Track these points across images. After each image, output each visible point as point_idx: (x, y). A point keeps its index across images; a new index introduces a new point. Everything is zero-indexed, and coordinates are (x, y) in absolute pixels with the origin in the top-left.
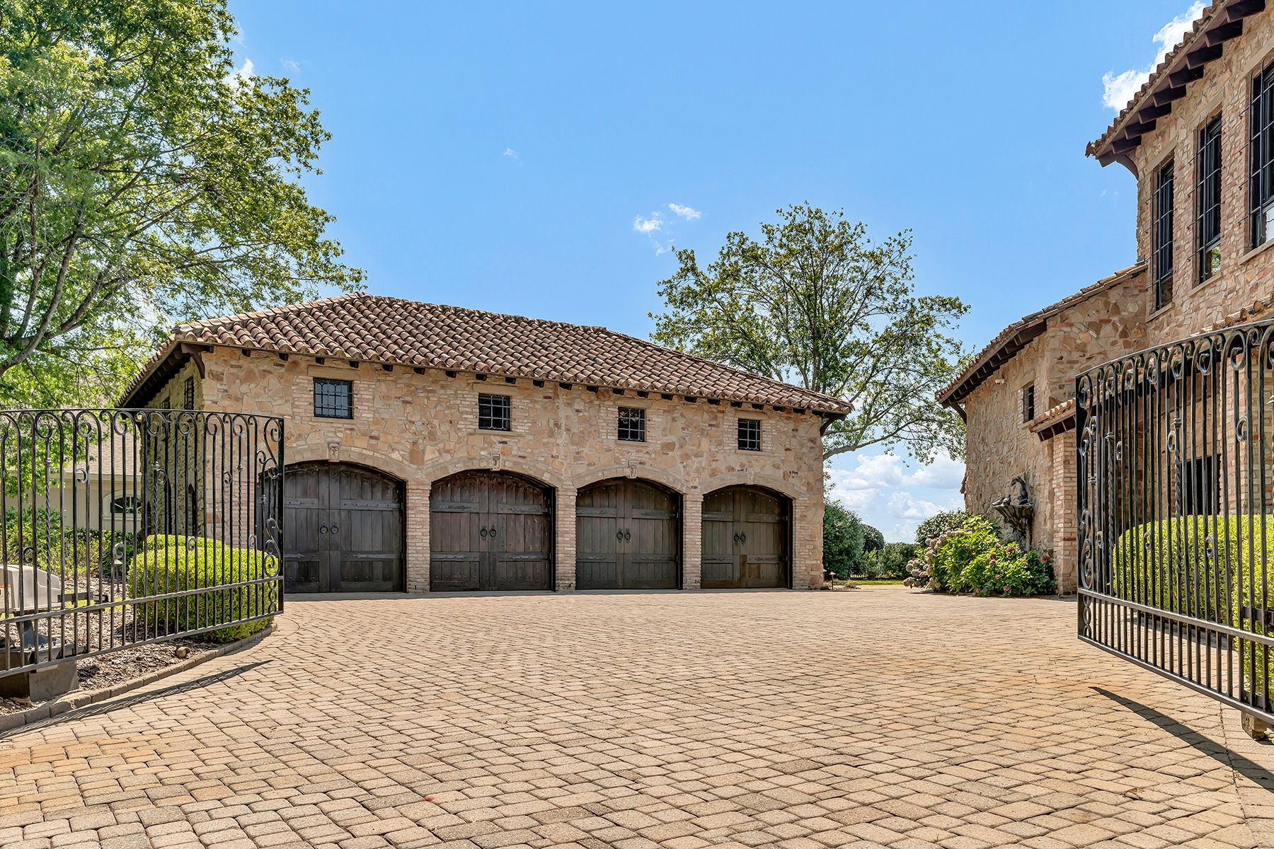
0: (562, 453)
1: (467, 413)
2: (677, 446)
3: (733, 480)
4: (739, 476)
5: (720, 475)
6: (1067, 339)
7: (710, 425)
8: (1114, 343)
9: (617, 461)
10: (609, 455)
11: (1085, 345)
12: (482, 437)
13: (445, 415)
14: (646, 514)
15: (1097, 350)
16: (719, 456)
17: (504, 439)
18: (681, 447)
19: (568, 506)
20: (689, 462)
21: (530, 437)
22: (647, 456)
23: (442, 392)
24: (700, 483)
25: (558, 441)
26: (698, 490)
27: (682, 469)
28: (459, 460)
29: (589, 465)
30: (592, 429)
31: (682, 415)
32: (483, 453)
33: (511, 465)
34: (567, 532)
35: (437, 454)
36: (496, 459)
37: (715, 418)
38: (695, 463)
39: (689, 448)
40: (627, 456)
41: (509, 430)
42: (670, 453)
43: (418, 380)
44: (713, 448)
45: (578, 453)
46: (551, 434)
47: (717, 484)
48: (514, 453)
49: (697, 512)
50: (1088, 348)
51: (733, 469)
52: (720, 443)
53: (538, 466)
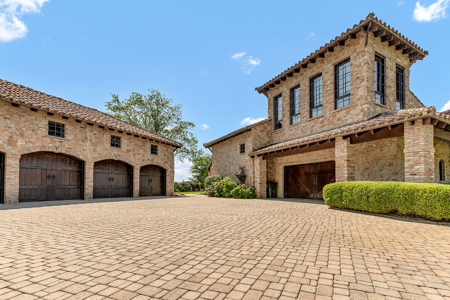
0: (88, 149)
1: (42, 128)
2: (132, 151)
3: (149, 163)
4: (151, 162)
5: (145, 161)
7: (142, 145)
8: (265, 136)
9: (110, 154)
10: (107, 151)
11: (260, 135)
12: (50, 139)
13: (30, 127)
14: (120, 172)
16: (145, 155)
17: (61, 141)
18: (133, 151)
19: (90, 168)
20: (136, 156)
21: (74, 141)
22: (121, 153)
23: (28, 117)
24: (139, 163)
25: (86, 144)
26: (138, 165)
27: (133, 158)
28: (37, 147)
29: (99, 154)
30: (101, 142)
31: (133, 141)
32: (50, 145)
33: (65, 151)
34: (90, 178)
35: (24, 143)
36: (57, 148)
37: (144, 143)
38: (138, 157)
39: (136, 152)
40: (114, 152)
41: (63, 137)
42: (129, 153)
43: (13, 109)
44: (143, 153)
45: (95, 149)
46: (83, 141)
47: (145, 164)
48: (66, 146)
49: (138, 172)
51: (149, 160)
52: (145, 151)
53: (77, 152)
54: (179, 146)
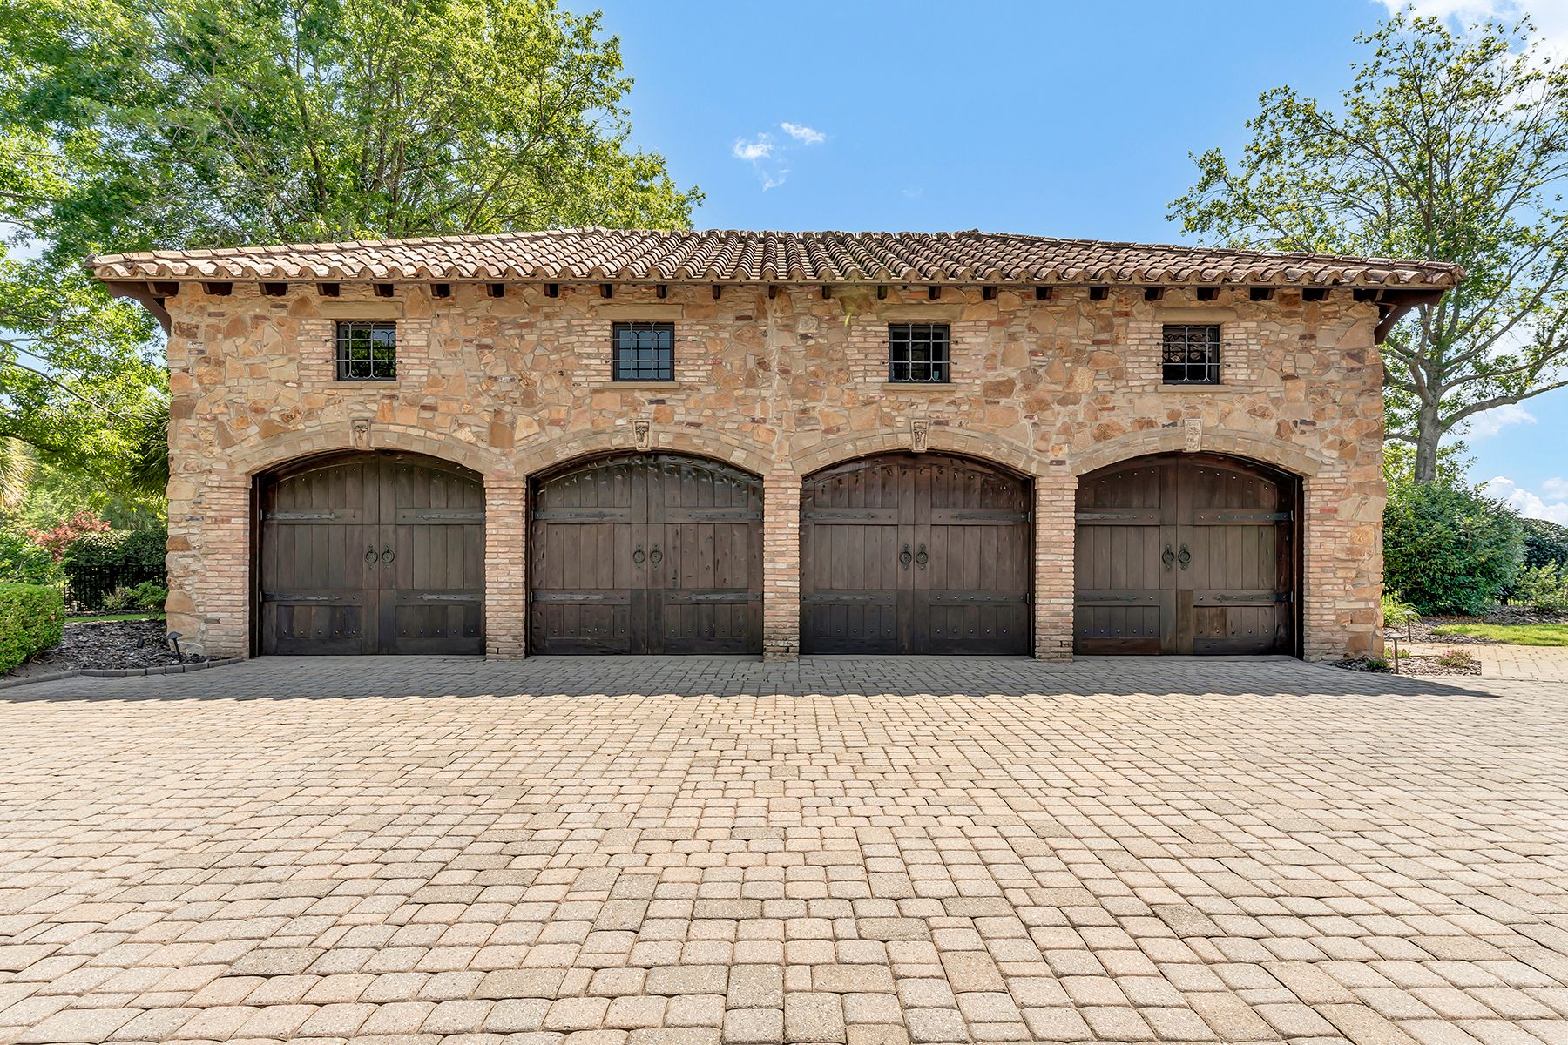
0: (772, 413)
1: (589, 356)
2: (1019, 385)
3: (1152, 444)
4: (1165, 437)
5: (1120, 438)
7: (1096, 342)
9: (887, 421)
10: (869, 411)
12: (617, 396)
13: (551, 363)
14: (962, 517)
16: (1119, 400)
17: (660, 396)
18: (1027, 387)
19: (783, 507)
20: (1048, 414)
21: (711, 389)
22: (953, 408)
23: (546, 324)
24: (1072, 455)
25: (765, 393)
26: (1067, 468)
27: (1030, 430)
28: (576, 436)
29: (828, 431)
30: (835, 367)
31: (1030, 328)
32: (620, 422)
33: (670, 439)
34: (781, 554)
35: (536, 428)
36: (642, 431)
37: (1109, 327)
38: (1060, 416)
39: (1045, 388)
40: (908, 411)
41: (671, 379)
42: (1003, 401)
44: (1102, 386)
45: (804, 411)
46: (751, 381)
47: (1111, 453)
48: (677, 418)
49: (1065, 509)
51: (1151, 424)
52: (1118, 375)
53: (724, 438)
54: (1416, 285)
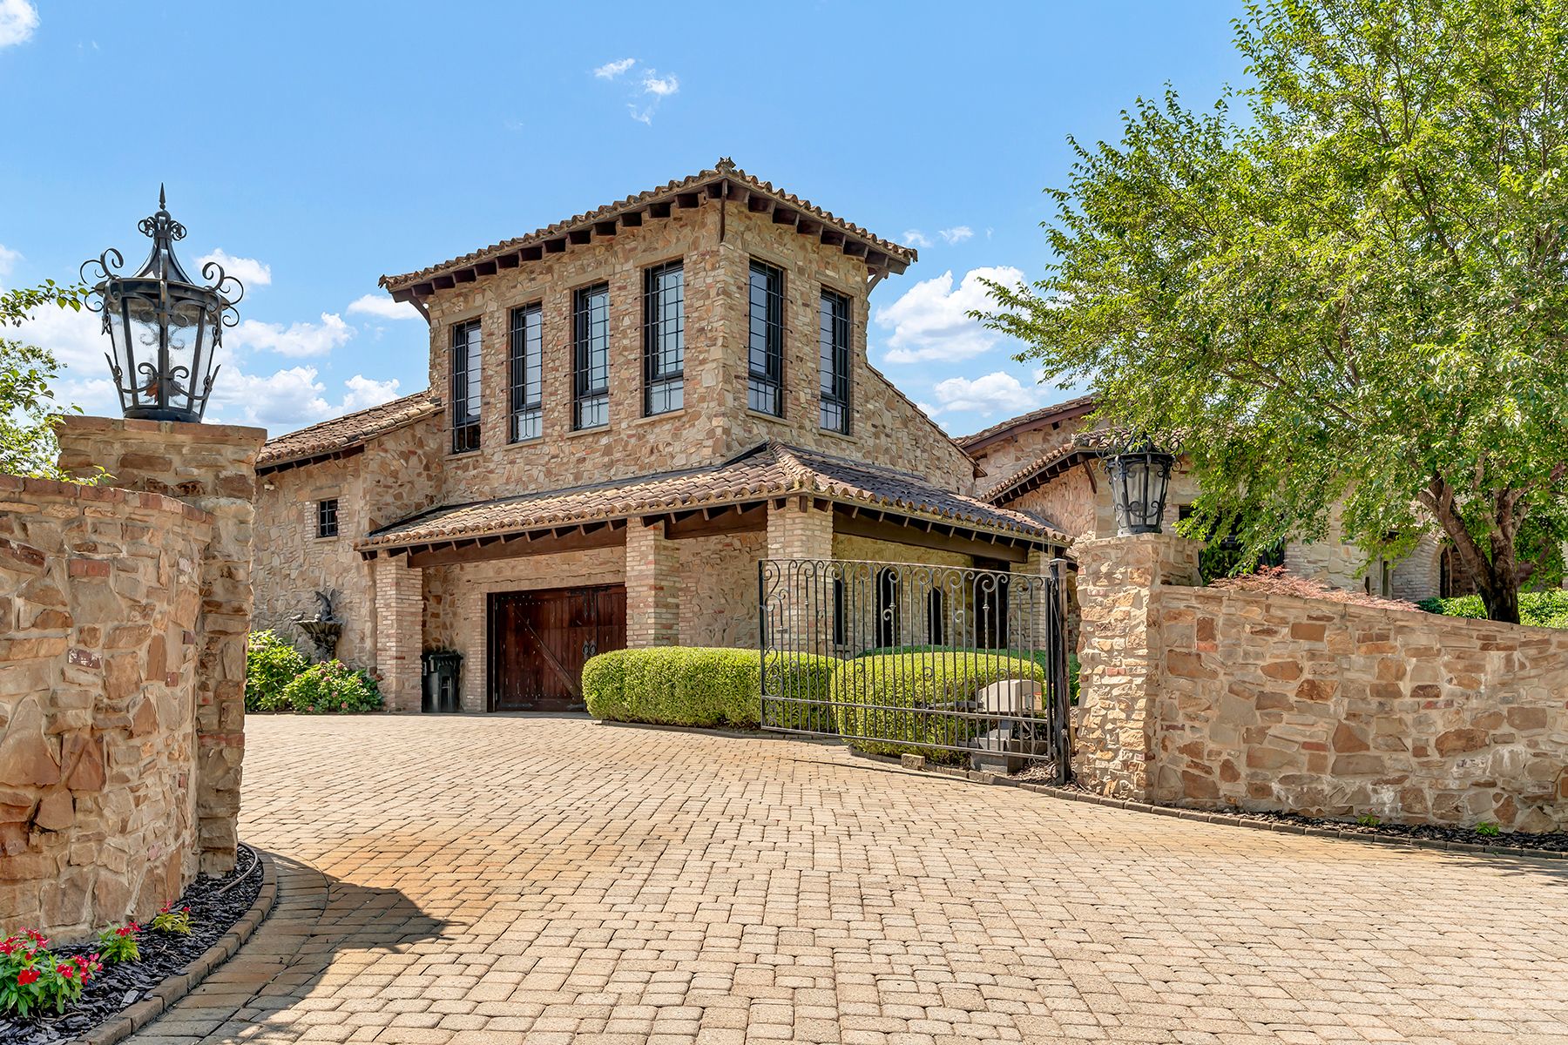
6: (383, 464)
8: (419, 475)
11: (397, 472)
15: (407, 479)
50: (400, 475)
